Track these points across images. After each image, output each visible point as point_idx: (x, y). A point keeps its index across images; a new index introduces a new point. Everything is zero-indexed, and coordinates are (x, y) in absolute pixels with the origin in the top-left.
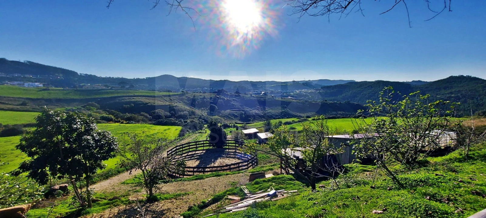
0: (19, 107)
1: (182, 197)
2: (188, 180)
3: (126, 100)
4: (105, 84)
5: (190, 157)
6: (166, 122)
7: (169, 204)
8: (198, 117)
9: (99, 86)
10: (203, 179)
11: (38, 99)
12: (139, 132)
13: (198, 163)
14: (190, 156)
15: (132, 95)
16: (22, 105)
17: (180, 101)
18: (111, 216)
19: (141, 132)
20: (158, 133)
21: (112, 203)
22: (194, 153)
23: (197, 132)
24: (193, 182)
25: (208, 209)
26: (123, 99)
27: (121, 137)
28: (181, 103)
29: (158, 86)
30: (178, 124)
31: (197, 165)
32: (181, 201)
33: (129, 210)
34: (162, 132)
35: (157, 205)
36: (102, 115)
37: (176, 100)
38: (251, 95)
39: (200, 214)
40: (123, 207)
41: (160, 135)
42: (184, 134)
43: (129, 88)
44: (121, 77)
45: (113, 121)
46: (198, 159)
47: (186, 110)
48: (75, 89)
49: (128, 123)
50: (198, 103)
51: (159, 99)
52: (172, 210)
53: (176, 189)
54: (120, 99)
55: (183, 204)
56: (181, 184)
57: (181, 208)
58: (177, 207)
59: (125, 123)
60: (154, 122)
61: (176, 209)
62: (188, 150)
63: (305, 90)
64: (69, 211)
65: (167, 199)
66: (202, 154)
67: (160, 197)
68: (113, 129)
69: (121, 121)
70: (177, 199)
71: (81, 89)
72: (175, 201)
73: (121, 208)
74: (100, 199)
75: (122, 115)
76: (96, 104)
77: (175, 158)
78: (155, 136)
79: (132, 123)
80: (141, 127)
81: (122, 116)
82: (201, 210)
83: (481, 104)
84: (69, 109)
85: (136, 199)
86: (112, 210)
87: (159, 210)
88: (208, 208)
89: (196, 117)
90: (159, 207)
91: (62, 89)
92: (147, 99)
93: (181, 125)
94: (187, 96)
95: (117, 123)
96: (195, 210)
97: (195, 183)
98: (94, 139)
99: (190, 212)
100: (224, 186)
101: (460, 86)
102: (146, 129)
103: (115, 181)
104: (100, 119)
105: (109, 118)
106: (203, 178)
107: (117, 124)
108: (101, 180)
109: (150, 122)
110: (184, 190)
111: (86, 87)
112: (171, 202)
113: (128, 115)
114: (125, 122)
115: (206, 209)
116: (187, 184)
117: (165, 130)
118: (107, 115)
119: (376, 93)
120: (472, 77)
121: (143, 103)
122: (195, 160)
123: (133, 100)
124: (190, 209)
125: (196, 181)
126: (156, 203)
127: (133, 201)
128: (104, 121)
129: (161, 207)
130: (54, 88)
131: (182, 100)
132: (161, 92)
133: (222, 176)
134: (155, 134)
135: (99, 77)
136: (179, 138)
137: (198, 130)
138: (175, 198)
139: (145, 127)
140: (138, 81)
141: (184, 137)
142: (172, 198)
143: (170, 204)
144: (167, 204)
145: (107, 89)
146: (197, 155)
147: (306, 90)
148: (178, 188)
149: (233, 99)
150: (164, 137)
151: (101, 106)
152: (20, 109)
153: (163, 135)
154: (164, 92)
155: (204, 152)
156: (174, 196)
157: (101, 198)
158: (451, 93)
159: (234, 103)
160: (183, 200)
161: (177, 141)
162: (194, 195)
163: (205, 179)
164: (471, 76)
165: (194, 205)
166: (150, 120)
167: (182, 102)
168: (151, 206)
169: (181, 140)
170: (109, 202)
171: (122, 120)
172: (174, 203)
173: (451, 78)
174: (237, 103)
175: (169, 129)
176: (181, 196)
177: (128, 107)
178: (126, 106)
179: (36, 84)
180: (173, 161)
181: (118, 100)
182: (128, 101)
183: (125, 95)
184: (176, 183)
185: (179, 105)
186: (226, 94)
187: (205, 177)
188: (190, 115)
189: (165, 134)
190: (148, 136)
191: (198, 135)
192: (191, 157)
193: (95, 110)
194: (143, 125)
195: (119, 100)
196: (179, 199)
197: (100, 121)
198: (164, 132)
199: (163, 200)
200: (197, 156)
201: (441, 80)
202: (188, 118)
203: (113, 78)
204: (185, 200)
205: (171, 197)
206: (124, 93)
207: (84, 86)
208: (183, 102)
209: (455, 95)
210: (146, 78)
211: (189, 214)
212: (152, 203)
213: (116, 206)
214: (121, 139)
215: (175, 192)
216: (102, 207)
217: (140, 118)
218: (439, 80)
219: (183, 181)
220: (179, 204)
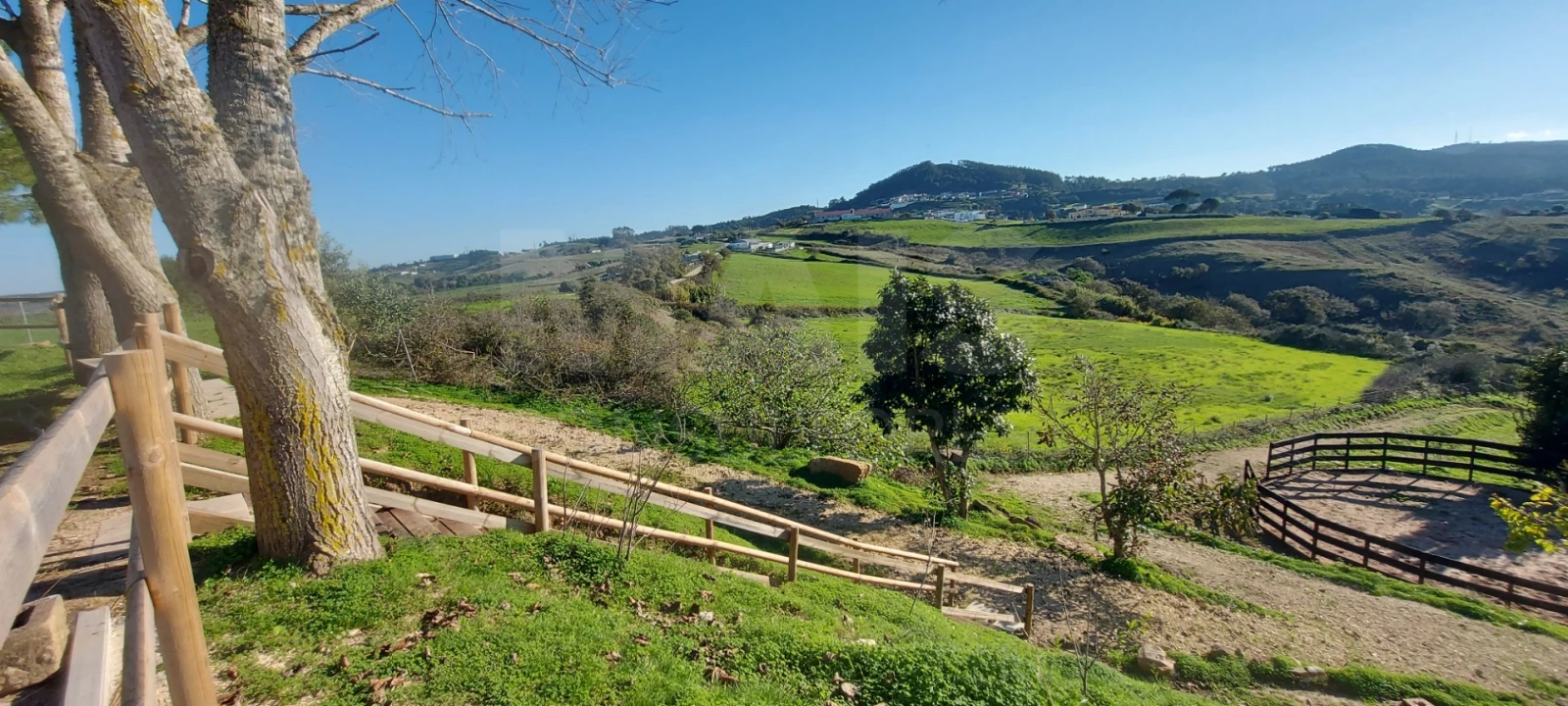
0: (941, 267)
1: (1227, 611)
2: (1297, 571)
3: (1182, 253)
4: (1127, 202)
5: (1377, 495)
6: (1318, 336)
7: (1166, 607)
8: (1514, 333)
9: (1111, 210)
10: (1372, 594)
11: (974, 250)
12: (1201, 360)
13: (1415, 529)
14: (1378, 491)
15: (1209, 232)
16: (946, 262)
17: (1416, 256)
18: (995, 557)
19: (1207, 361)
20: (1270, 373)
21: (1013, 530)
22: (1405, 481)
23: (1473, 398)
24: (1317, 584)
25: (1291, 696)
26: (1175, 249)
27: (1137, 366)
28: (1423, 262)
29: (1316, 196)
30: (1378, 352)
31: (1403, 538)
32: (1217, 619)
33: (1042, 564)
34: (1288, 372)
35: (1128, 590)
36: (1103, 296)
37: (1394, 249)
39: (1241, 693)
40: (1031, 550)
41: (1278, 382)
42: (1391, 395)
43: (1201, 208)
44: (1178, 175)
45: (1130, 316)
46: (1417, 513)
47: (1441, 295)
48: (1049, 221)
49: (1174, 326)
50: (1528, 265)
51: (1315, 247)
52: (1166, 630)
53: (1232, 580)
54: (1166, 246)
55: (1217, 632)
56: (1261, 571)
57: (1201, 641)
58: (1191, 629)
59: (1166, 326)
60: (1266, 333)
61: (1184, 634)
62: (1377, 464)
64: (926, 506)
65: (1169, 592)
66: (1448, 498)
67: (1148, 575)
68: (1123, 338)
69: (1156, 317)
70: (1203, 608)
71: (1063, 220)
72: (1193, 608)
73: (1026, 549)
74: (993, 510)
75: (1161, 298)
76: (1093, 262)
77: (1305, 477)
78: (1256, 382)
79: (1188, 328)
80: (1215, 344)
81: (1158, 304)
82: (1256, 684)
84: (1031, 276)
85: (1073, 547)
86: (1005, 547)
87: (1125, 608)
88: (1291, 692)
89: (1501, 332)
90: (1131, 601)
91: (1021, 222)
92: (1257, 245)
93: (1391, 358)
94: (1463, 231)
95: (1141, 323)
96: (1230, 670)
97: (1323, 591)
98: (978, 352)
99: (1207, 665)
100: (1473, 667)
102: (1228, 353)
103: (1075, 484)
104: (1096, 307)
105: (1120, 305)
106: (1372, 587)
107: (1141, 326)
108: (1043, 469)
109: (1253, 331)
110: (1260, 594)
111: (1074, 214)
112: (1179, 607)
113: (1180, 300)
114: (1166, 322)
115: (1281, 691)
116: (1285, 583)
117: (1306, 368)
118: (1115, 298)
121: (1244, 263)
122: (1402, 514)
123: (1208, 251)
124: (1214, 656)
125: (1335, 587)
126: (1128, 584)
127: (1063, 547)
128: (1105, 313)
129: (1136, 605)
130: (1006, 221)
131: (1429, 250)
132: (1325, 217)
133: (1489, 624)
134: (1259, 374)
135: (1114, 182)
136: (1356, 410)
137: (1483, 391)
138: (1197, 602)
139: (1232, 344)
140: (1237, 181)
141: (1388, 408)
142: (1190, 596)
143: (1172, 609)
144: (1160, 605)
145: (1132, 216)
146: (1420, 494)
148: (1241, 580)
150: (1290, 392)
151: (1107, 270)
152: (944, 272)
153: (1287, 384)
154: (1340, 216)
155: (1469, 491)
156: (1199, 593)
157: (998, 508)
160: (1227, 620)
161: (1344, 417)
162: (1285, 630)
163: (1383, 598)
165: (1238, 653)
166: (1256, 324)
167: (1426, 258)
168: (1108, 585)
169: (1370, 417)
170: (1009, 523)
171: (1157, 314)
172: (1188, 615)
175: (1324, 366)
176: (1226, 606)
177: (1187, 272)
178: (1182, 270)
179: (975, 213)
180: (1292, 484)
181: (1159, 251)
182: (1191, 252)
183: (1182, 233)
184: (1243, 559)
185: (1411, 272)
187: (1386, 591)
188: (1464, 319)
189: (1299, 382)
190: (1226, 377)
191: (1476, 411)
192: (1383, 496)
193: (1089, 281)
194: (1225, 337)
195: (1163, 251)
196: (1211, 611)
197: (1095, 311)
198: (1298, 375)
199: (1154, 586)
200: (1414, 498)
202: (1449, 331)
203: (1154, 179)
204: (1235, 627)
205: (1187, 594)
206: (1181, 226)
207: (1072, 210)
208: (1431, 257)
210: (1270, 168)
211: (1199, 667)
212: (1114, 578)
213: (1017, 540)
214: (1137, 372)
215: (1222, 588)
216: (986, 528)
217: (1220, 311)
219: (1276, 563)
220: (1204, 625)
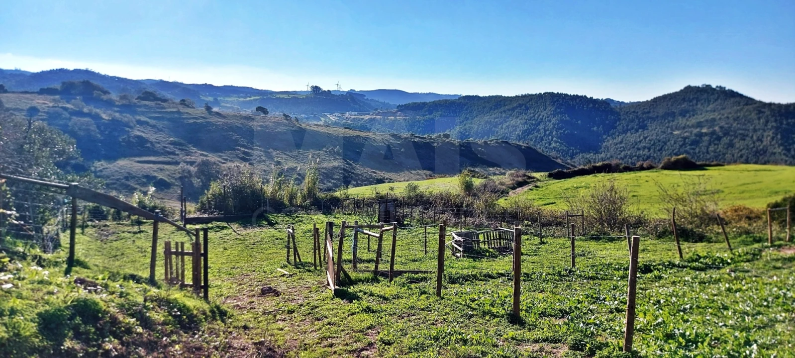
38: (208, 109)
63: (353, 113)
83: (761, 150)
101: (709, 109)
119: (539, 124)
120: (727, 89)
147: (356, 113)
149: (138, 118)
158: (699, 125)
159: (143, 135)
164: (725, 88)
173: (689, 89)
174: (156, 133)
186: (102, 100)
201: (669, 95)
209: (708, 128)
218: (665, 95)
